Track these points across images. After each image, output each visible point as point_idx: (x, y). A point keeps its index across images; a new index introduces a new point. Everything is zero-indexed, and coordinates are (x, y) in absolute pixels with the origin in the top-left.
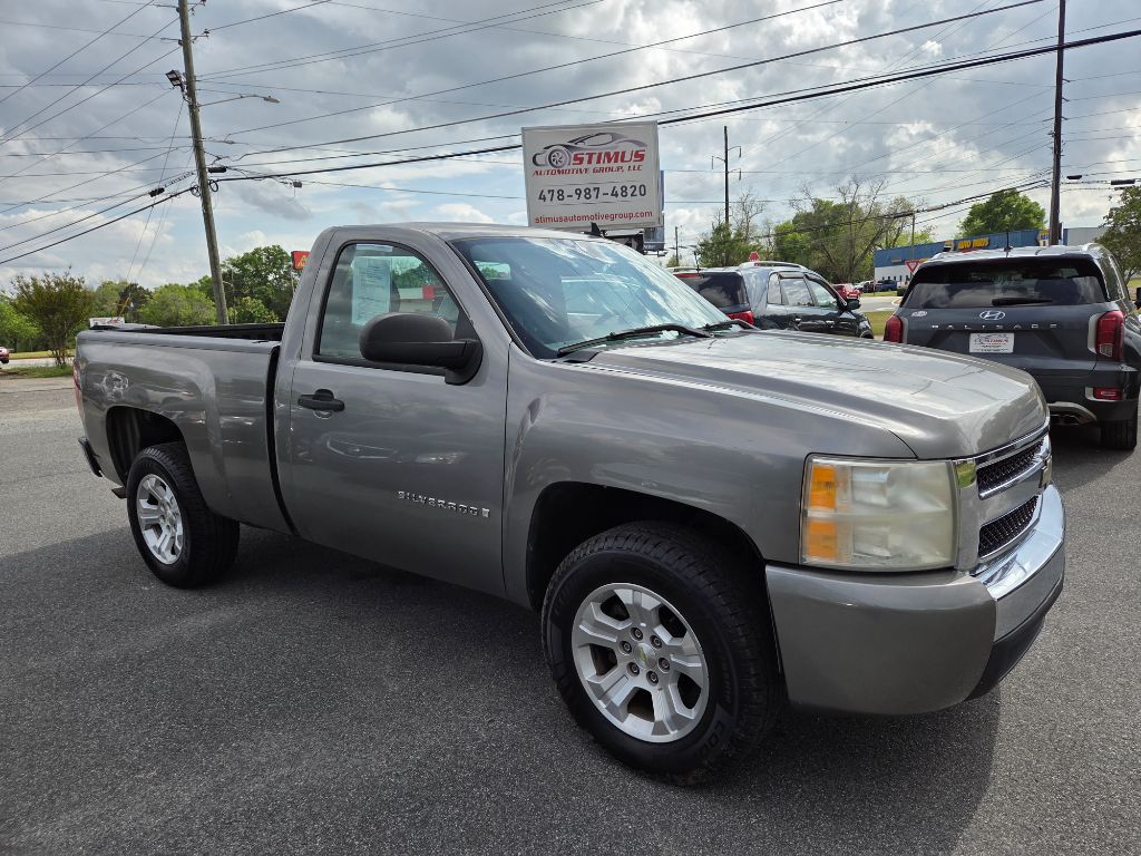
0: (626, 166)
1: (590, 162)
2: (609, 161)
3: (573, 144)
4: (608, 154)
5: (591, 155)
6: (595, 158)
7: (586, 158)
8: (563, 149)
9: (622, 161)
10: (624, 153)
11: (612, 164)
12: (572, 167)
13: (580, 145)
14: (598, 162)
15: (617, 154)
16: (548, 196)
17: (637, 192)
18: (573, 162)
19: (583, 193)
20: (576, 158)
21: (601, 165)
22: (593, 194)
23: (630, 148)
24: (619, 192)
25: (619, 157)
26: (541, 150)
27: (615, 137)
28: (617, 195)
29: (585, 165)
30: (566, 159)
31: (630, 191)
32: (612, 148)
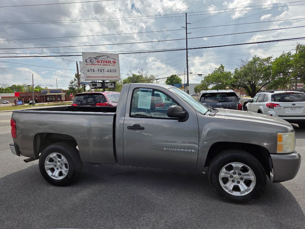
0: (111, 64)
1: (101, 63)
2: (107, 63)
3: (97, 58)
4: (106, 61)
5: (102, 61)
6: (103, 62)
7: (100, 62)
8: (94, 58)
9: (110, 63)
10: (110, 61)
11: (107, 64)
12: (96, 63)
13: (98, 58)
14: (104, 63)
15: (108, 61)
16: (90, 71)
17: (114, 71)
18: (97, 62)
19: (100, 71)
20: (98, 61)
21: (104, 64)
22: (103, 71)
23: (112, 60)
24: (109, 71)
25: (109, 62)
26: (88, 58)
27: (108, 57)
28: (109, 72)
29: (100, 63)
30: (95, 61)
31: (112, 71)
32: (107, 60)
